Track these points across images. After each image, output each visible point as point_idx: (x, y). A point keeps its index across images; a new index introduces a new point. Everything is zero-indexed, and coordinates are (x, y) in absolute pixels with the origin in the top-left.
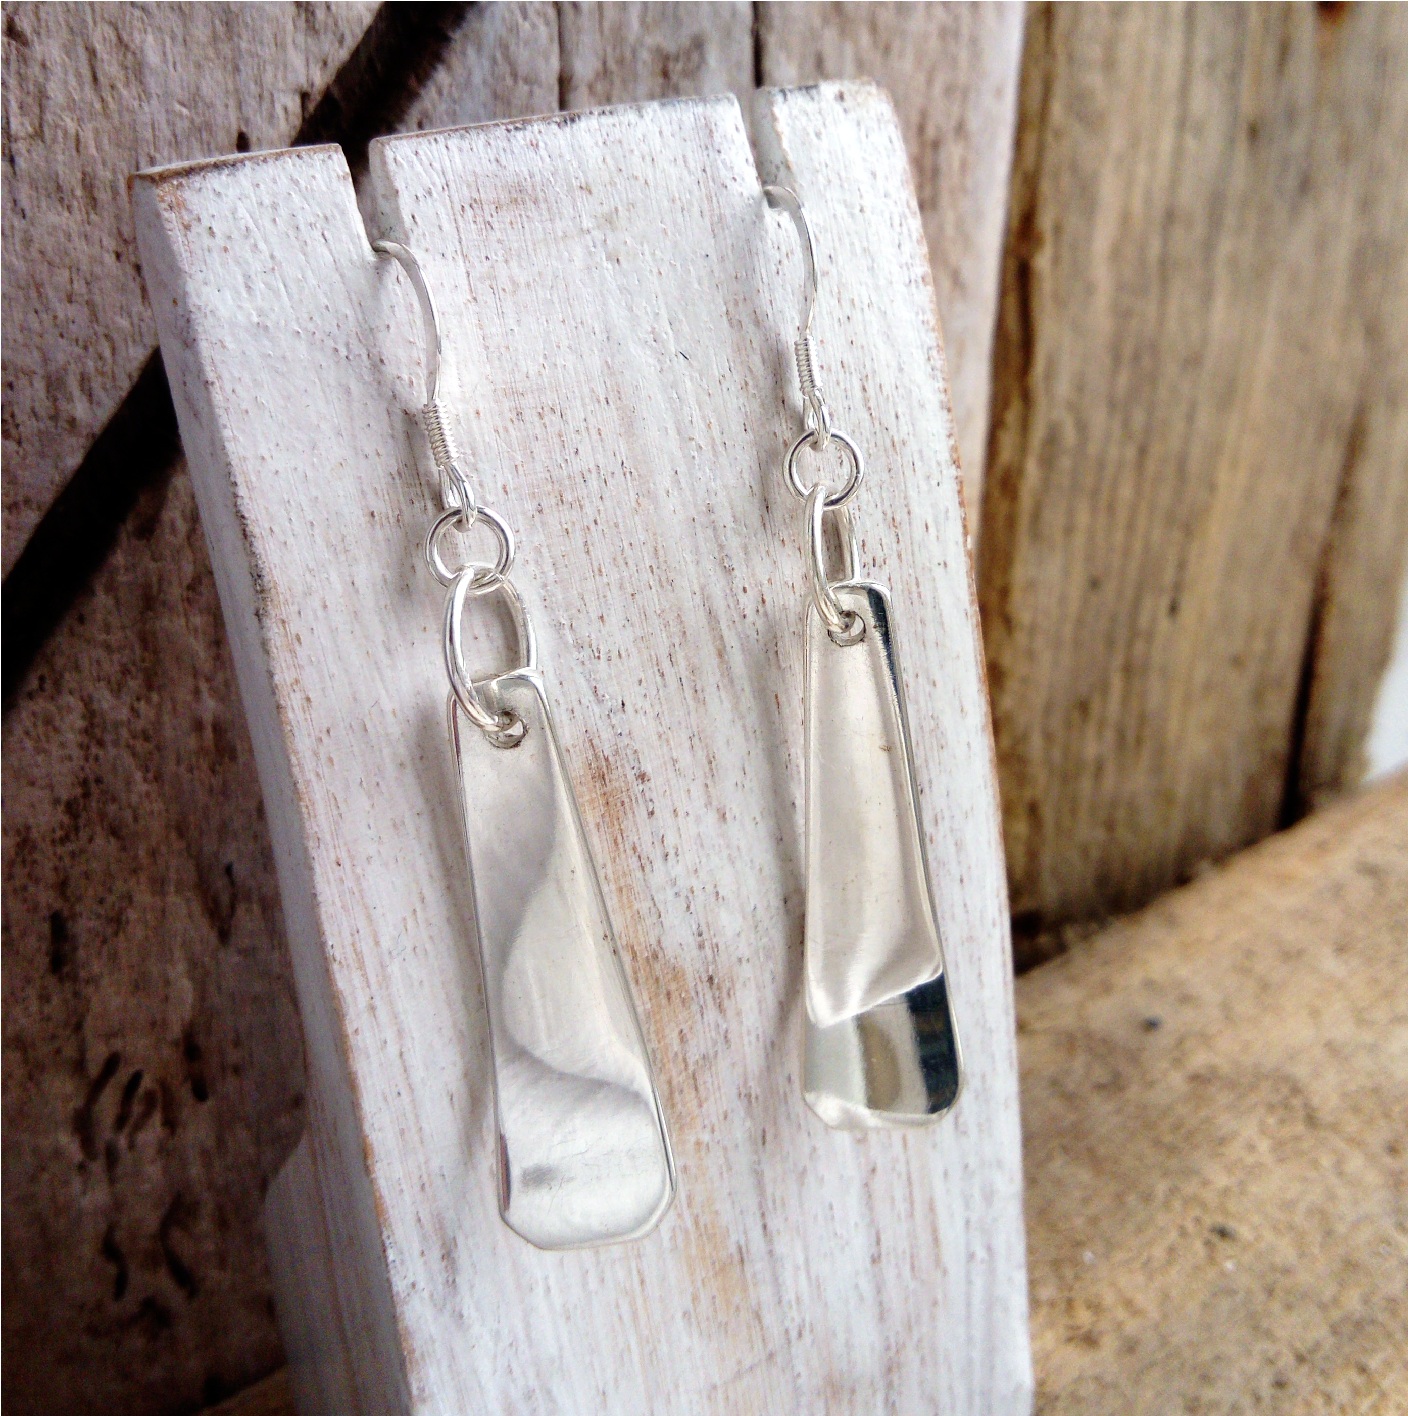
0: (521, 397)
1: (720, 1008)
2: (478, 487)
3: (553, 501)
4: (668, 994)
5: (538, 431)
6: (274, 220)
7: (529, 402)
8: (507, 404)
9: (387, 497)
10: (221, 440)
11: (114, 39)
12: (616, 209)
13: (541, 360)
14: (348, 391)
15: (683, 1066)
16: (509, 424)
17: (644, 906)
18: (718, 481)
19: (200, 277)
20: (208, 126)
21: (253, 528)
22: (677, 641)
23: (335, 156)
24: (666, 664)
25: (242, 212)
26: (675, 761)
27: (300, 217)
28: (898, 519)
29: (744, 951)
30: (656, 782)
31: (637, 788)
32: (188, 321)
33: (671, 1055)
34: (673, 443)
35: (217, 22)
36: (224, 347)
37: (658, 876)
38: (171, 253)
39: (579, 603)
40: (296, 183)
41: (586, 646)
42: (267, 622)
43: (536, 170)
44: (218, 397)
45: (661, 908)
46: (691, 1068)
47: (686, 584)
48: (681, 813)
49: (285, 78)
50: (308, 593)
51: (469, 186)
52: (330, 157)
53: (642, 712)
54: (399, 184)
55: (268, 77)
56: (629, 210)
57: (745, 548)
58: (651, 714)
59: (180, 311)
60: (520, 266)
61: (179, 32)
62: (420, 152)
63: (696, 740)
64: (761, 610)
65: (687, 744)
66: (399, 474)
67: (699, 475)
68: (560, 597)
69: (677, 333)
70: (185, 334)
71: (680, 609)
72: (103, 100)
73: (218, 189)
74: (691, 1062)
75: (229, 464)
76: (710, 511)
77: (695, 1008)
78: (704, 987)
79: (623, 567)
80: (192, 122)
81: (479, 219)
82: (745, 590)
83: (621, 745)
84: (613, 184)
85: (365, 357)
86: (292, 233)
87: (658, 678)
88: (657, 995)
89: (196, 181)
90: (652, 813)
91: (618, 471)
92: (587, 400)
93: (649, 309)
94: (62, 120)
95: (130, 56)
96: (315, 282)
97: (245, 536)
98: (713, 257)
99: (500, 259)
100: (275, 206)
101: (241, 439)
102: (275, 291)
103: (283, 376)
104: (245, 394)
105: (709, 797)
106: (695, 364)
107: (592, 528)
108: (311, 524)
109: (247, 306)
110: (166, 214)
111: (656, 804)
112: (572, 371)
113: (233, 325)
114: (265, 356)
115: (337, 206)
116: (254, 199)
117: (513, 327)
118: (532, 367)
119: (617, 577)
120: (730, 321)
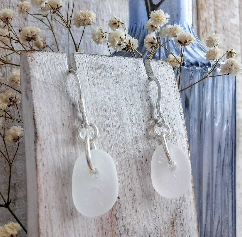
0: (97, 106)
3: (103, 129)
5: (101, 114)
6: (50, 62)
7: (99, 107)
8: (94, 107)
9: (67, 121)
10: (33, 103)
12: (119, 74)
13: (102, 99)
14: (61, 98)
16: (95, 111)
17: (117, 231)
18: (138, 132)
19: (33, 70)
21: (37, 123)
22: (128, 166)
24: (125, 171)
25: (44, 60)
26: (126, 195)
27: (55, 63)
30: (122, 199)
31: (117, 200)
32: (29, 78)
34: (129, 122)
36: (36, 84)
37: (121, 223)
40: (56, 57)
42: (37, 144)
43: (104, 64)
44: (33, 94)
47: (130, 153)
48: (127, 208)
50: (47, 139)
51: (90, 64)
52: (63, 54)
54: (76, 61)
56: (121, 74)
57: (143, 147)
59: (28, 76)
60: (99, 80)
62: (81, 56)
63: (131, 190)
64: (146, 162)
65: (129, 191)
66: (70, 117)
67: (134, 129)
69: (130, 99)
70: (28, 80)
71: (129, 158)
75: (33, 108)
76: (136, 137)
79: (117, 147)
81: (92, 70)
82: (143, 157)
84: (119, 69)
85: (66, 92)
86: (54, 66)
87: (123, 174)
89: (35, 52)
90: (120, 207)
91: (117, 126)
92: (111, 109)
93: (125, 94)
96: (57, 75)
97: (35, 124)
98: (138, 86)
99: (95, 78)
100: (51, 60)
101: (37, 103)
102: (49, 76)
103: (48, 92)
104: (39, 94)
105: (133, 205)
106: (134, 106)
107: (111, 137)
108: (50, 124)
109: (42, 77)
110: (28, 57)
111: (121, 205)
112: (108, 103)
113: (39, 80)
114: (45, 88)
115: (63, 62)
116: (46, 58)
117: (97, 92)
118: (100, 101)
119: (115, 148)
120: (141, 99)
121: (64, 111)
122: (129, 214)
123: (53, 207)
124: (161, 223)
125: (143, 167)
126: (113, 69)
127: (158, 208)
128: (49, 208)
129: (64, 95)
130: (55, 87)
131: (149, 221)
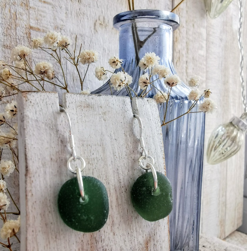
122: (108, 236)
123: (39, 231)
124: (136, 245)
127: (134, 231)
128: (36, 232)
131: (126, 242)
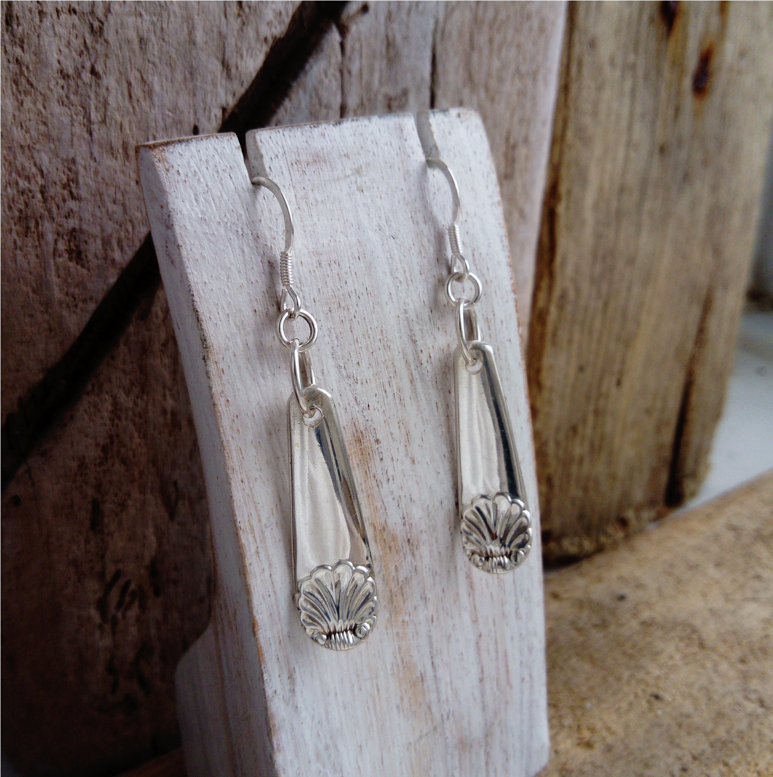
0: (321, 256)
1: (413, 555)
2: (302, 299)
3: (336, 306)
4: (390, 547)
5: (329, 272)
6: (207, 168)
7: (324, 258)
8: (314, 259)
9: (262, 303)
10: (186, 274)
11: (140, 78)
12: (361, 166)
13: (329, 238)
14: (243, 251)
15: (396, 583)
16: (316, 269)
17: (379, 504)
18: (409, 298)
19: (174, 194)
20: (180, 122)
21: (202, 317)
22: (392, 375)
23: (233, 138)
24: (387, 386)
25: (192, 164)
26: (392, 434)
27: (218, 167)
28: (489, 317)
29: (423, 527)
30: (384, 443)
31: (375, 446)
32: (169, 216)
33: (391, 577)
34: (389, 279)
35: (187, 72)
36: (186, 229)
37: (385, 490)
38: (160, 182)
39: (348, 356)
40: (216, 150)
41: (351, 377)
42: (209, 362)
43: (324, 147)
44: (184, 253)
45: (386, 505)
46: (400, 584)
47: (395, 348)
48: (395, 460)
49: (216, 101)
50: (227, 349)
51: (295, 154)
52: (231, 138)
53: (377, 410)
54: (263, 152)
55: (209, 99)
56: (366, 167)
57: (422, 331)
58: (381, 411)
59: (165, 211)
60: (318, 192)
61: (169, 76)
62: (272, 137)
63: (401, 423)
64: (429, 361)
65: (397, 426)
66: (267, 292)
67: (401, 295)
68: (340, 353)
69: (389, 226)
70: (167, 222)
71: (393, 360)
72: (133, 107)
73: (181, 152)
74: (400, 580)
75: (190, 285)
76: (406, 312)
77: (402, 554)
78: (406, 544)
79: (368, 339)
80: (174, 119)
81: (300, 170)
82: (422, 351)
83: (368, 426)
84: (359, 154)
85: (250, 235)
87: (384, 394)
88: (385, 548)
89: (171, 148)
90: (382, 459)
91: (365, 293)
92: (350, 258)
93: (377, 215)
94: (115, 115)
95: (146, 86)
96: (227, 198)
97: (198, 320)
98: (405, 190)
99: (310, 189)
100: (207, 161)
101: (195, 273)
102: (209, 203)
103: (213, 243)
104: (196, 252)
105: (407, 451)
106: (398, 241)
107: (354, 320)
108: (228, 315)
109: (196, 209)
110: (157, 164)
111: (384, 454)
112: (343, 244)
113: (190, 218)
114: (205, 234)
115: (235, 161)
116: (198, 158)
117: (317, 222)
118: (326, 242)
119: (365, 344)
120: (413, 221)
121: (253, 279)
125: (423, 371)
126: (347, 156)
129: (248, 245)
130: (226, 228)
